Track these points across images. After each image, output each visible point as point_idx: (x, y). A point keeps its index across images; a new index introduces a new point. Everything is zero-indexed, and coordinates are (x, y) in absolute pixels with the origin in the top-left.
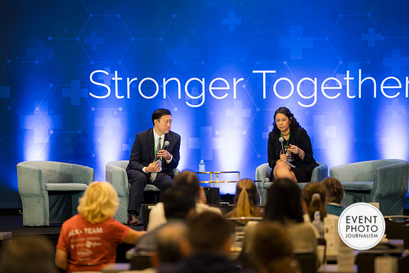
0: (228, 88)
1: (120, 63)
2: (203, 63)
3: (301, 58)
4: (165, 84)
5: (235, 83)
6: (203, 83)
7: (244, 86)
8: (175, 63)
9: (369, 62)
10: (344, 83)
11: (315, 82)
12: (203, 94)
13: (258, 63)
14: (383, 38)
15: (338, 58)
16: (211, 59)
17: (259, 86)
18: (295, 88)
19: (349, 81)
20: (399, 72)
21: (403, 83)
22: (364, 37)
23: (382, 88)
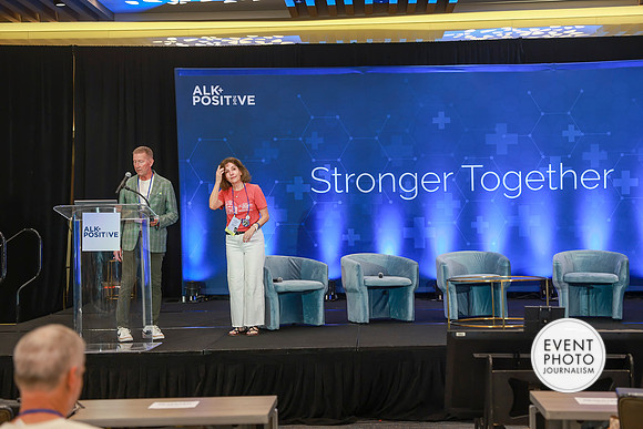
0: (439, 181)
1: (339, 160)
2: (415, 159)
3: (506, 153)
4: (380, 178)
5: (445, 178)
6: (416, 178)
7: (454, 180)
8: (389, 159)
9: (569, 156)
10: (546, 175)
11: (520, 176)
12: (416, 187)
13: (466, 158)
14: (583, 134)
15: (541, 153)
16: (423, 155)
17: (468, 180)
18: (501, 181)
19: (552, 174)
20: (597, 165)
21: (602, 175)
22: (565, 133)
23: (582, 179)
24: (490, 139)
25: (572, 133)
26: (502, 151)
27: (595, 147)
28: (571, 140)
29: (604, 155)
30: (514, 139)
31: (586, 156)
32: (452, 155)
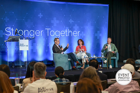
0: (40, 33)
1: (13, 26)
2: (34, 26)
3: (56, 26)
4: (25, 32)
5: (41, 32)
6: (34, 32)
7: (43, 33)
8: (27, 26)
9: (70, 27)
10: (65, 32)
11: (59, 32)
12: (34, 34)
13: (46, 27)
14: (73, 22)
15: (64, 26)
16: (36, 25)
17: (47, 33)
18: (55, 33)
19: (66, 32)
20: (77, 30)
21: (78, 33)
22: (69, 21)
23: (73, 34)
24: (52, 22)
25: (71, 21)
26: (55, 25)
27: (76, 25)
28: (71, 23)
29: (78, 27)
30: (58, 22)
31: (74, 27)
32: (43, 25)
